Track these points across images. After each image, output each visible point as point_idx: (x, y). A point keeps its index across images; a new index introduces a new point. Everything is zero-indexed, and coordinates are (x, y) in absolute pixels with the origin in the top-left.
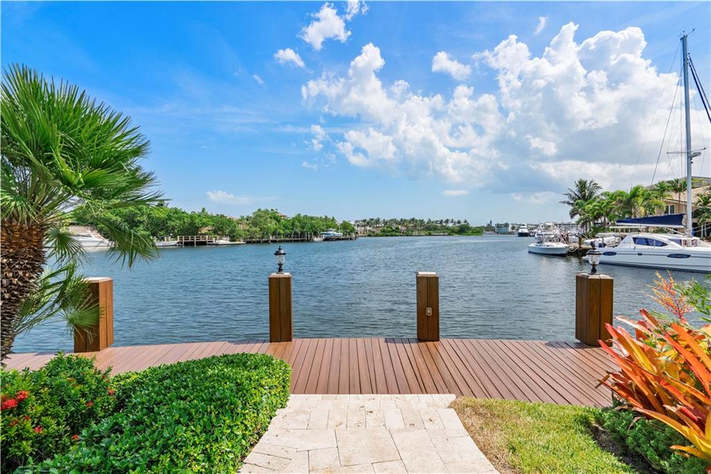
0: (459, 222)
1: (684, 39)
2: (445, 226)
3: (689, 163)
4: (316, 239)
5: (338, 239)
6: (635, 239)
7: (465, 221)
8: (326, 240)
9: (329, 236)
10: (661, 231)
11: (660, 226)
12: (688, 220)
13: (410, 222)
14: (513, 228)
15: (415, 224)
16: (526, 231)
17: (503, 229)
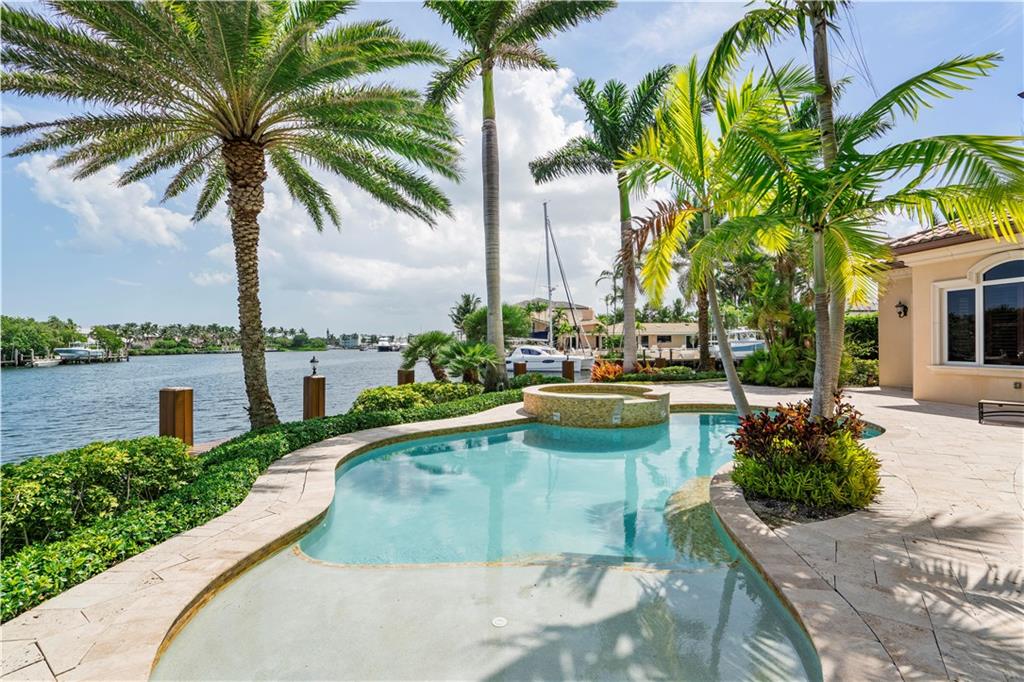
0: (292, 332)
2: (271, 338)
3: (550, 295)
4: (39, 362)
5: (96, 361)
6: (522, 350)
7: (302, 331)
8: (64, 362)
9: (75, 355)
10: (536, 343)
11: (535, 340)
12: (551, 335)
13: (208, 331)
14: (363, 340)
15: (220, 333)
16: (387, 344)
17: (351, 342)
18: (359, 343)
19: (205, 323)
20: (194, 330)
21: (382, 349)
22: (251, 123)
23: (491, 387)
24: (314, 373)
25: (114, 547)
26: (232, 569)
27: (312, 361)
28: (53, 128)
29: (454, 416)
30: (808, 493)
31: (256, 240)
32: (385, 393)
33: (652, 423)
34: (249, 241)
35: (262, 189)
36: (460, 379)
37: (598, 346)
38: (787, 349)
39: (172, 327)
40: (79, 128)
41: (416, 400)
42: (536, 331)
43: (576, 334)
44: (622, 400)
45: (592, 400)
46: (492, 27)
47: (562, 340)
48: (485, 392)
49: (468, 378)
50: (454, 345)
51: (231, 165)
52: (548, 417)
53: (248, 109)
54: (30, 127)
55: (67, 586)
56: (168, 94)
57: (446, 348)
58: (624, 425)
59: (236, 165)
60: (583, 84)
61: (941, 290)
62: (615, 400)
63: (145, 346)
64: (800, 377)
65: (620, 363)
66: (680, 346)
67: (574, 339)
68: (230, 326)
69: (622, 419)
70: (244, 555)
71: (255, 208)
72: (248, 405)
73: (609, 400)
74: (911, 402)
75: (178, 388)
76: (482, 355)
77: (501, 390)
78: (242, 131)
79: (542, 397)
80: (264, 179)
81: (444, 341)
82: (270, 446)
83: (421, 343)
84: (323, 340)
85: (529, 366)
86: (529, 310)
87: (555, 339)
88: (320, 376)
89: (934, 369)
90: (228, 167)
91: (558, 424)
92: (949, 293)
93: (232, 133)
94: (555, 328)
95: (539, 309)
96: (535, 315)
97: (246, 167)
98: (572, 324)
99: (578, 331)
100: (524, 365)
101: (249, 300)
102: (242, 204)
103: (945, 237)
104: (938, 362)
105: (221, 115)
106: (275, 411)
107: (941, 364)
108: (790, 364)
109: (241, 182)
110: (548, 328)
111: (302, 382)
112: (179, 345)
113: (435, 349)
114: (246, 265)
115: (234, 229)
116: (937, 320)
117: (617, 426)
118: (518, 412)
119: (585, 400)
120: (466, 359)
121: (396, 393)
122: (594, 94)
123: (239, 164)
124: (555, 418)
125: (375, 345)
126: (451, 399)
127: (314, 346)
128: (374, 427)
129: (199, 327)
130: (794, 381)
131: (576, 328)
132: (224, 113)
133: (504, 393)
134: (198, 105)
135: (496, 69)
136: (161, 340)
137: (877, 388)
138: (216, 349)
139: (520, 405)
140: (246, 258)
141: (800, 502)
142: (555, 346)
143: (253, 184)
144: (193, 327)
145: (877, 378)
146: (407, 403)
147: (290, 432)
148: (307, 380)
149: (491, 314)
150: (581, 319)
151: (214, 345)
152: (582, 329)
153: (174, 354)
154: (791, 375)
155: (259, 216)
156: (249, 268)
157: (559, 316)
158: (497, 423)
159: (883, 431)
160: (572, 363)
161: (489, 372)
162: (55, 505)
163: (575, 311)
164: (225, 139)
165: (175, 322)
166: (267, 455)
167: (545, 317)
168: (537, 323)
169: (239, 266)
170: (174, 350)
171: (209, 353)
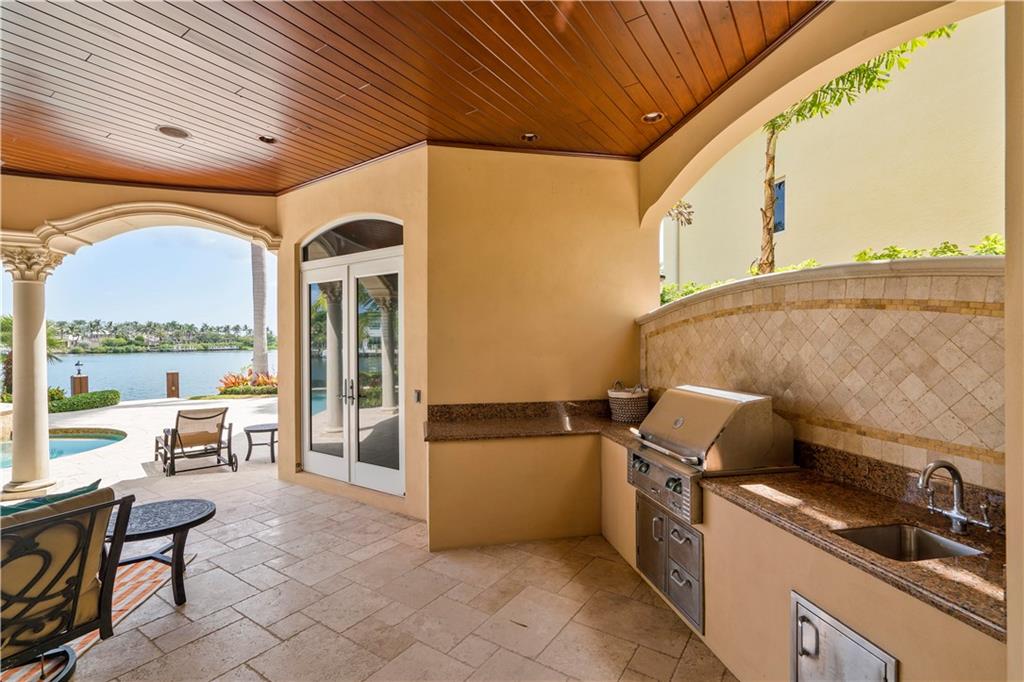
15: (176, 331)
20: (150, 328)
39: (126, 324)
63: (92, 344)
68: (190, 324)
112: (131, 343)
136: (111, 338)
138: (169, 347)
144: (150, 324)
151: (168, 343)
153: (122, 352)
165: (130, 320)
170: (124, 348)
171: (162, 351)
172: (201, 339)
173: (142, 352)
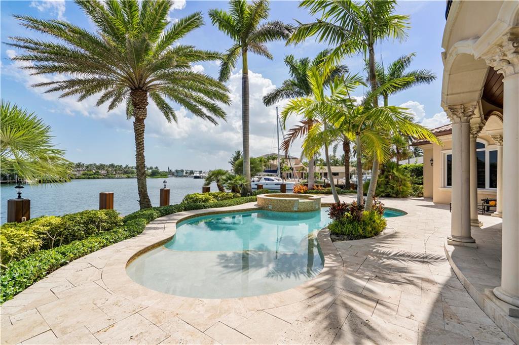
0: (151, 168)
1: (277, 107)
3: (279, 152)
5: (54, 181)
6: (265, 179)
7: (156, 168)
8: (39, 182)
10: (272, 175)
11: (271, 174)
12: (279, 171)
13: (109, 167)
14: (186, 173)
15: (115, 168)
16: (198, 175)
17: (180, 174)
18: (184, 174)
19: (108, 163)
20: (102, 167)
21: (196, 177)
22: (142, 82)
23: (244, 195)
24: (165, 187)
25: (103, 242)
26: (143, 250)
27: (164, 182)
28: (62, 83)
29: (226, 206)
30: (352, 232)
31: (143, 130)
32: (196, 196)
33: (311, 211)
34: (141, 131)
35: (146, 109)
36: (230, 191)
37: (302, 177)
38: (381, 179)
39: (91, 165)
40: (72, 83)
41: (210, 199)
42: (272, 169)
43: (291, 171)
44: (298, 200)
45: (285, 200)
46: (247, 34)
47: (284, 174)
48: (241, 196)
49: (234, 191)
50: (228, 176)
51: (134, 100)
52: (267, 207)
53: (142, 78)
54: (53, 83)
55: (91, 252)
56: (110, 70)
57: (224, 177)
58: (299, 211)
59: (136, 100)
60: (287, 57)
61: (444, 154)
62: (295, 200)
63: (78, 174)
64: (387, 193)
65: (307, 185)
66: (342, 178)
67: (290, 174)
68: (120, 165)
69: (298, 208)
70: (147, 246)
71: (144, 117)
72: (139, 199)
73: (292, 200)
74: (432, 204)
75: (107, 193)
76: (240, 180)
77: (248, 196)
78: (139, 86)
79: (264, 199)
80: (147, 105)
81: (223, 174)
82: (150, 215)
83: (213, 175)
84: (166, 172)
85: (264, 187)
86: (269, 159)
87: (281, 173)
88: (167, 189)
89: (441, 189)
90: (133, 100)
91: (271, 210)
92: (448, 155)
93: (135, 87)
94: (281, 168)
95: (274, 159)
96: (272, 161)
97: (140, 100)
98: (289, 166)
99: (292, 170)
100: (262, 185)
101: (140, 156)
102: (138, 116)
103: (445, 131)
104: (443, 186)
105: (129, 79)
106: (150, 202)
107: (444, 187)
108: (382, 186)
109: (138, 107)
110: (278, 168)
111: (160, 190)
112: (95, 174)
113: (219, 177)
114: (139, 141)
115: (135, 126)
116: (443, 168)
117: (296, 212)
118: (255, 205)
119: (282, 200)
120: (233, 182)
121: (201, 196)
122: (294, 61)
123: (137, 99)
124: (270, 208)
125: (192, 175)
126: (225, 199)
127: (161, 175)
128: (191, 210)
129: (104, 165)
130: (384, 195)
131: (291, 169)
132: (132, 79)
133: (250, 197)
134: (121, 76)
135: (248, 52)
136: (86, 172)
137: (423, 198)
138: (113, 176)
139: (256, 203)
140: (140, 138)
141: (348, 235)
142: (281, 177)
143: (143, 108)
144: (101, 165)
145: (422, 194)
146: (206, 200)
147: (157, 210)
148: (162, 190)
149: (245, 162)
150: (294, 164)
151: (112, 174)
152: (294, 169)
153: (92, 178)
154: (383, 192)
155: (145, 121)
156: (141, 142)
157: (283, 162)
158: (244, 210)
159: (407, 214)
160: (285, 185)
161: (243, 188)
162: (79, 229)
163: (291, 160)
164: (131, 89)
165: (92, 163)
166: (149, 218)
167: (276, 163)
168: (272, 165)
169: (136, 141)
170: (92, 176)
171: (109, 178)
172: (126, 173)
173: (100, 178)
